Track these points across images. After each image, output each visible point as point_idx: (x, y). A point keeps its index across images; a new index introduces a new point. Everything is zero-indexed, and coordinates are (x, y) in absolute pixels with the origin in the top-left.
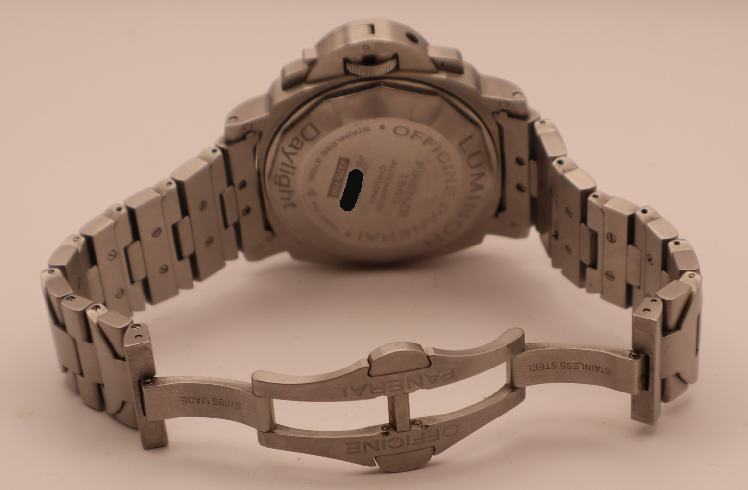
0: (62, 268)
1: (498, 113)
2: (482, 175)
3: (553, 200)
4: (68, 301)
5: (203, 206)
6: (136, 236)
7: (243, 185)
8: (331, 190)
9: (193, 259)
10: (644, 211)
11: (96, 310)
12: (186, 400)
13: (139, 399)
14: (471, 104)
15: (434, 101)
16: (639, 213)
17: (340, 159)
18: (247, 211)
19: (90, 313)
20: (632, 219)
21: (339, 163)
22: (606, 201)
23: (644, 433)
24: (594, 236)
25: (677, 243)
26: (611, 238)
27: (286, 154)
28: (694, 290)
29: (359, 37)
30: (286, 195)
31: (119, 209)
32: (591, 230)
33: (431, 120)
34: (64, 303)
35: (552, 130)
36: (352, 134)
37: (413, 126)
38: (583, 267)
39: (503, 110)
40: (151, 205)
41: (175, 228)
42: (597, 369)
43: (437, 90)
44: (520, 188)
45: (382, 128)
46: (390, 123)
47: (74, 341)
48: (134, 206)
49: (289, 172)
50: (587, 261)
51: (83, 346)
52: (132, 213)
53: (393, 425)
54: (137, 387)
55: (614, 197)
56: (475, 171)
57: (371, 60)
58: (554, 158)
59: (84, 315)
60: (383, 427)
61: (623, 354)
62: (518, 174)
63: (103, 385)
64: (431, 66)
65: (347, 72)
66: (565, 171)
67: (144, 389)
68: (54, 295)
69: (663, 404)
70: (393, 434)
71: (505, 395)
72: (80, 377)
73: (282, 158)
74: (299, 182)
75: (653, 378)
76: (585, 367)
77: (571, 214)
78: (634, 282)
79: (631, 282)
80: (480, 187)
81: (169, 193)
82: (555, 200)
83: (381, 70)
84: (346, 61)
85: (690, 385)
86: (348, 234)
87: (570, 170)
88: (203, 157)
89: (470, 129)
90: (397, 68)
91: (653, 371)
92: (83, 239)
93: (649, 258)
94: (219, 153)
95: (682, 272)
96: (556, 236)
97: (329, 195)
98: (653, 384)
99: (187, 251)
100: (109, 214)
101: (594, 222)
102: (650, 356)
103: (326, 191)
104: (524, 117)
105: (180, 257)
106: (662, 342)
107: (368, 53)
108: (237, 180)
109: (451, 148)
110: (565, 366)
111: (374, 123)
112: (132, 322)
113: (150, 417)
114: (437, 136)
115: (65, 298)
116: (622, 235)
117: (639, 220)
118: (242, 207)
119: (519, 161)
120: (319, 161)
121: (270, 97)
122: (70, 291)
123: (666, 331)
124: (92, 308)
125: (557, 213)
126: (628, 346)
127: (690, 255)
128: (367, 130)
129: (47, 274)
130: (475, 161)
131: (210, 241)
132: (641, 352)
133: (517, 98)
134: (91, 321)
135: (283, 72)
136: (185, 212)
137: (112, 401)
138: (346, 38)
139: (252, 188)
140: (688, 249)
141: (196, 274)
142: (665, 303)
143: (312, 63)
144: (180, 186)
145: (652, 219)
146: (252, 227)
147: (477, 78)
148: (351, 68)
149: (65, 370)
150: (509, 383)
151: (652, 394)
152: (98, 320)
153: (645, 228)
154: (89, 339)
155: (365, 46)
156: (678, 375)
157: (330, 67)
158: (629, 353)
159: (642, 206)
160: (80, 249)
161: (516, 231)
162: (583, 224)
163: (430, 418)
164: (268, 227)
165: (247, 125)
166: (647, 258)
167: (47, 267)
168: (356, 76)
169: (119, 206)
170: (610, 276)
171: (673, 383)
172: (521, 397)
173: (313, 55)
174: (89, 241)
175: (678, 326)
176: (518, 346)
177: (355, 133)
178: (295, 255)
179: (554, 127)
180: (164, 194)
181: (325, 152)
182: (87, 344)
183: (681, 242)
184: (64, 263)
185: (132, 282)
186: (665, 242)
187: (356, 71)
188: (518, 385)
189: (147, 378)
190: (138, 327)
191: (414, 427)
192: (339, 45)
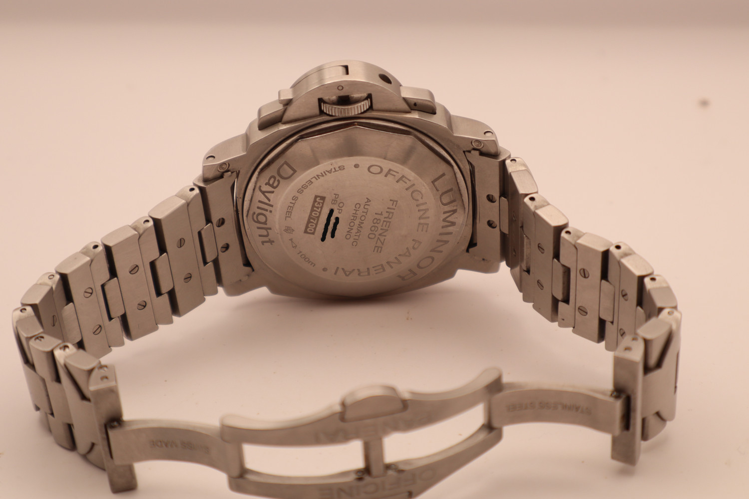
0: (34, 307)
1: (469, 152)
2: (454, 211)
3: (525, 236)
4: (37, 341)
5: (181, 243)
6: (113, 273)
7: (222, 222)
8: (307, 227)
9: (172, 294)
10: (618, 247)
11: (64, 350)
12: (154, 444)
13: (105, 443)
14: (443, 144)
15: (408, 140)
16: (613, 249)
17: (316, 197)
18: (227, 247)
19: (58, 353)
20: (606, 255)
21: (315, 201)
22: (579, 237)
23: (624, 473)
24: (567, 271)
25: (653, 279)
26: (584, 274)
27: (263, 193)
28: (674, 327)
29: (334, 76)
30: (264, 232)
31: (96, 247)
32: (563, 266)
33: (404, 159)
34: (32, 343)
35: (524, 168)
36: (326, 173)
37: (387, 165)
38: (555, 302)
39: (474, 149)
40: (127, 241)
41: (153, 265)
42: (577, 409)
43: (409, 129)
44: (490, 224)
45: (356, 166)
46: (364, 161)
47: (43, 380)
48: (110, 244)
49: (267, 210)
50: (559, 296)
51: (52, 386)
52: (108, 250)
53: (368, 470)
54: (104, 430)
55: (586, 233)
56: (447, 208)
57: (345, 100)
58: (526, 195)
59: (51, 355)
60: (358, 471)
61: (603, 393)
62: (489, 211)
63: (73, 425)
64: (405, 107)
65: (322, 112)
66: (536, 208)
67: (111, 433)
68: (24, 335)
69: (643, 442)
70: (368, 479)
71: (482, 436)
72: (50, 417)
73: (259, 196)
74: (276, 219)
75: (635, 419)
76: (565, 407)
77: (543, 250)
78: (607, 317)
79: (603, 317)
80: (453, 224)
81: (146, 230)
82: (526, 236)
83: (354, 110)
84: (321, 101)
85: (668, 424)
86: (325, 270)
87: (542, 206)
88: (180, 196)
89: (443, 167)
90: (371, 108)
91: (635, 411)
92: (58, 277)
93: (624, 293)
94: (197, 191)
95: (661, 310)
96: (528, 271)
97: (306, 232)
98: (635, 424)
99: (165, 287)
100: (85, 252)
101: (566, 257)
102: (632, 397)
103: (303, 228)
104: (495, 155)
105: (159, 293)
106: (644, 381)
107: (342, 93)
108: (215, 218)
109: (424, 186)
110: (544, 405)
111: (348, 162)
112: (100, 362)
113: (118, 461)
114: (411, 175)
115: (34, 338)
116: (595, 270)
117: (613, 256)
118: (221, 244)
119: (490, 199)
120: (295, 198)
121: (247, 137)
122: (39, 330)
123: (647, 369)
124: (61, 348)
125: (529, 249)
126: (609, 386)
127: (667, 290)
128: (342, 168)
129: (18, 313)
130: (446, 199)
131: (189, 278)
132: (622, 392)
133: (489, 137)
134: (59, 362)
135: (260, 112)
136: (162, 249)
137: (82, 443)
138: (321, 79)
139: (230, 225)
140: (664, 285)
141: (175, 309)
142: (647, 342)
143: (288, 103)
144: (157, 223)
145: (626, 255)
146: (231, 263)
147: (449, 118)
148: (325, 108)
149: (38, 409)
150: (486, 422)
151: (634, 435)
152: (65, 361)
153: (620, 264)
154: (58, 379)
155: (339, 86)
156: (658, 414)
157: (305, 107)
158: (610, 393)
159: (615, 242)
160: (54, 287)
161: (487, 267)
162: (555, 260)
163: (407, 462)
164: (247, 263)
165: (224, 163)
166: (621, 293)
167: (20, 306)
168: (332, 116)
169: (96, 244)
170: (583, 311)
171: (653, 421)
172: (499, 437)
173: (290, 96)
174: (64, 278)
175: (659, 364)
176: (496, 386)
177: (330, 172)
178: (273, 289)
179: (525, 165)
180: (141, 232)
181: (300, 191)
182: (56, 385)
183: (657, 278)
184: (37, 301)
185: (110, 318)
186: (641, 279)
187: (330, 111)
188: (495, 424)
189: (114, 420)
190: (105, 369)
191: (390, 472)
192: (314, 85)
